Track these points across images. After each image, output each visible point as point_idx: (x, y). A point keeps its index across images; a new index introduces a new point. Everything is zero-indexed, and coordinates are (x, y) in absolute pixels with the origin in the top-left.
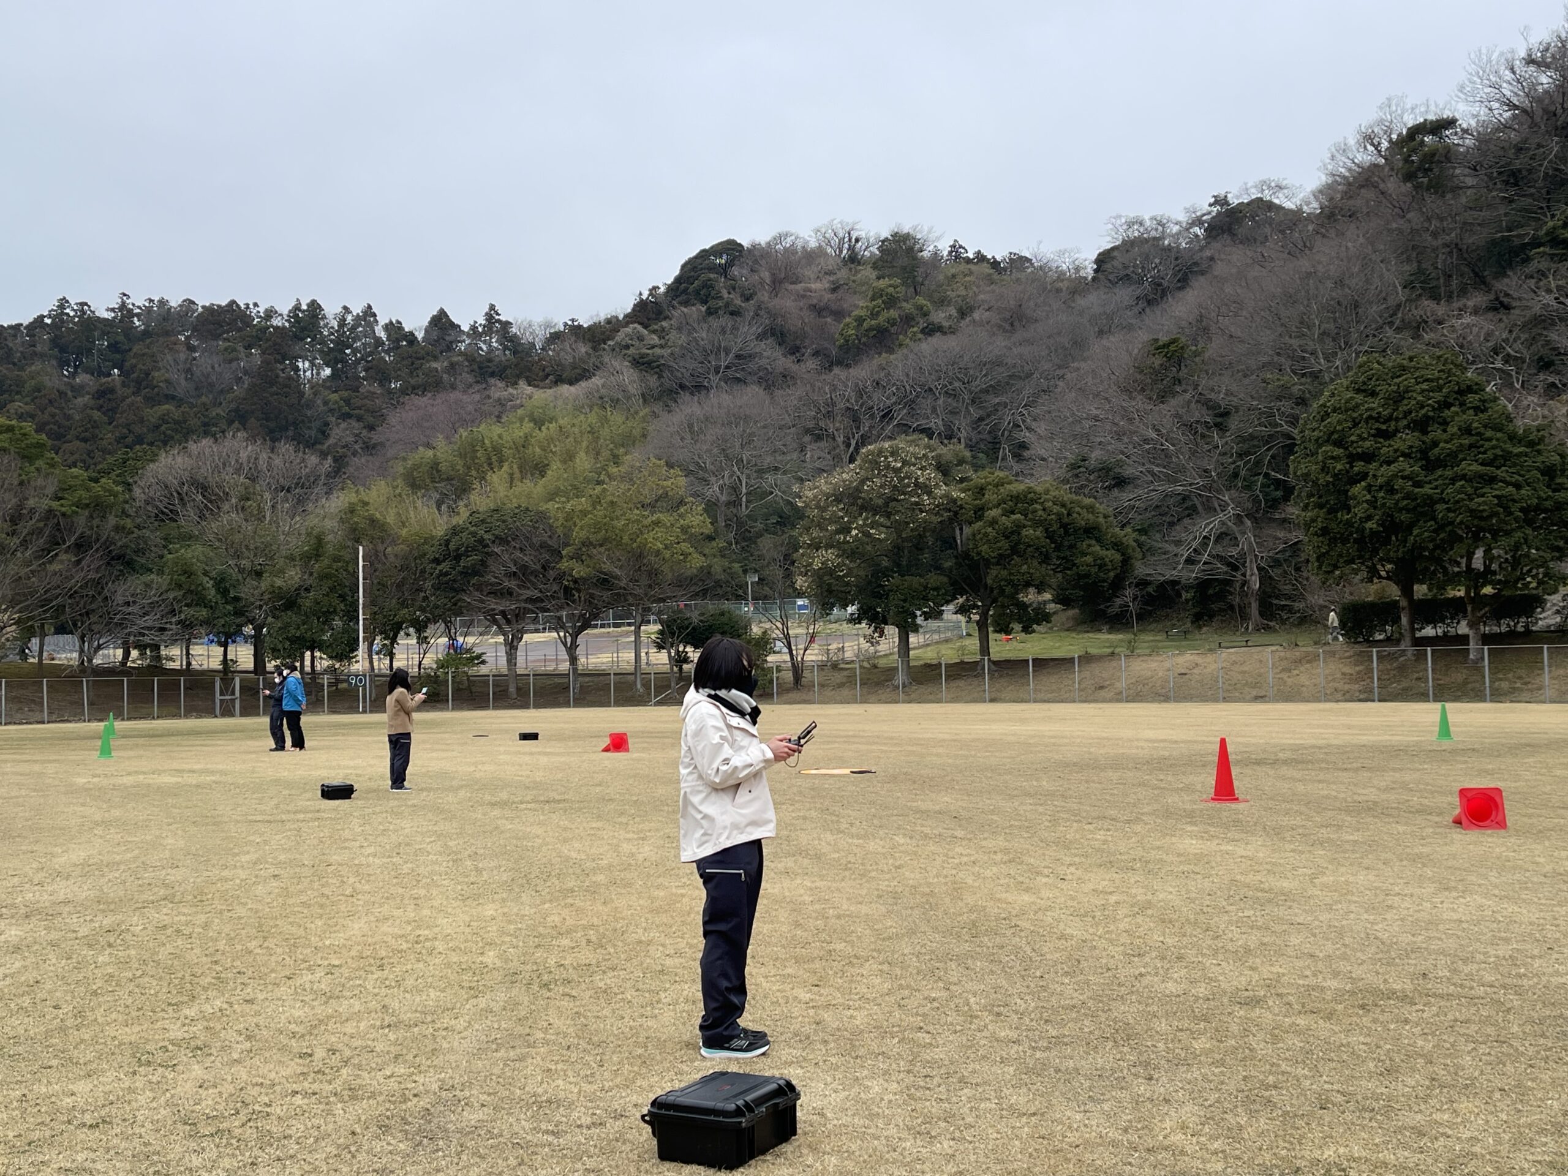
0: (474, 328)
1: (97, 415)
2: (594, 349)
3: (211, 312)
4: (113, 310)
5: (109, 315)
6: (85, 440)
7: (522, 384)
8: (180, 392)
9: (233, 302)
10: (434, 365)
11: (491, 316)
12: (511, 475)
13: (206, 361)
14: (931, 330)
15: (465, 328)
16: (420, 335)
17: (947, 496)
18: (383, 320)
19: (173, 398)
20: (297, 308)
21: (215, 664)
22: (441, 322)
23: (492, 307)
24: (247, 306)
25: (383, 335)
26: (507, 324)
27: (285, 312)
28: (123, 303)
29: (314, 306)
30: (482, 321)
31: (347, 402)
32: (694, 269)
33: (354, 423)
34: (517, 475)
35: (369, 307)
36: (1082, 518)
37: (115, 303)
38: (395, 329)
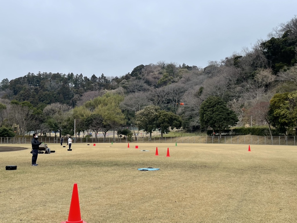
0: (99, 78)
1: (35, 93)
2: (118, 83)
3: (54, 75)
4: (38, 74)
5: (37, 75)
6: (33, 98)
7: (106, 89)
8: (49, 89)
9: (58, 73)
10: (93, 85)
11: (102, 75)
12: (102, 106)
13: (53, 84)
14: (173, 82)
15: (98, 78)
16: (90, 79)
17: (156, 114)
18: (84, 76)
19: (48, 90)
20: (69, 74)
21: (54, 136)
22: (94, 77)
23: (103, 74)
24: (60, 74)
25: (84, 79)
26: (105, 77)
27: (67, 75)
28: (39, 73)
29: (72, 74)
30: (101, 76)
31: (77, 91)
32: (136, 70)
33: (78, 95)
34: (103, 106)
35: (81, 74)
36: (174, 118)
37: (38, 73)
38: (86, 78)
